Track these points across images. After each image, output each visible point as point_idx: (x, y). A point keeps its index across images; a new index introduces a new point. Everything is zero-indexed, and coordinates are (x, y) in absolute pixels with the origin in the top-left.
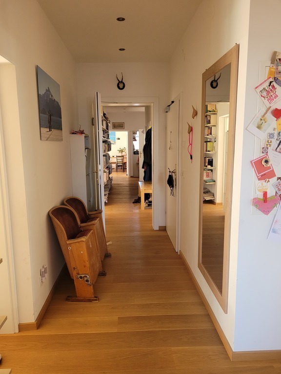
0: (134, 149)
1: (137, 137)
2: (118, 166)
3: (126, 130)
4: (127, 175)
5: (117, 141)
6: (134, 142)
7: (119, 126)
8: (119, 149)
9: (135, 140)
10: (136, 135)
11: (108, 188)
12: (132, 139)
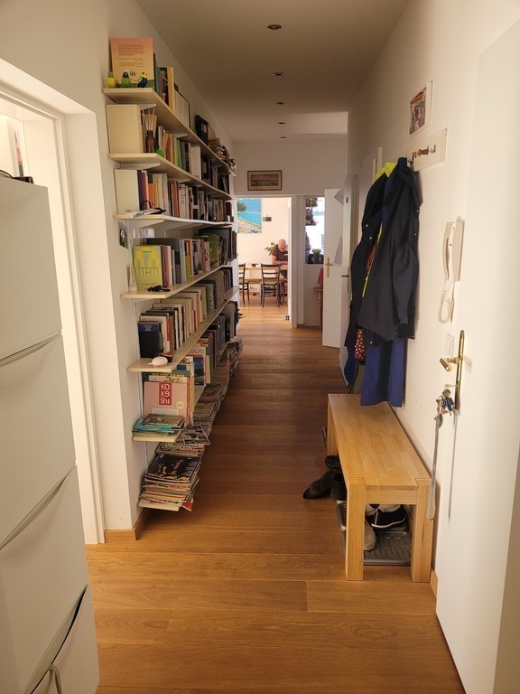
0: (308, 249)
1: (318, 214)
2: (265, 290)
3: (286, 194)
4: (287, 318)
5: (265, 224)
6: (309, 229)
7: (265, 182)
8: (270, 246)
9: (313, 223)
10: (314, 209)
11: (215, 400)
12: (303, 218)
